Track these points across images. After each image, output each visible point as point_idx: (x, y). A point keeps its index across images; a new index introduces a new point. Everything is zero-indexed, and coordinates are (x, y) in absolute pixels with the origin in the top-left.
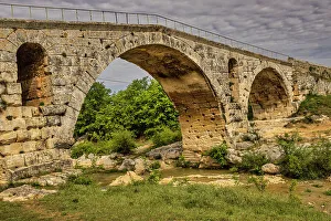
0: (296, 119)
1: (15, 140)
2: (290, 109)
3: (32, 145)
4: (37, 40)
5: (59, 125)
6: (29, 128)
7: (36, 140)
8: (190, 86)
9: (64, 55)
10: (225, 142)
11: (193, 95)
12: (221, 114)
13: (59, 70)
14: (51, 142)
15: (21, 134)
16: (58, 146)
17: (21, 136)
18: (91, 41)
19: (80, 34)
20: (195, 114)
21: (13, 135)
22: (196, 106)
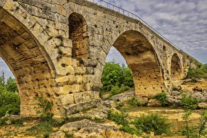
0: (187, 80)
1: (67, 83)
2: (182, 76)
3: (78, 87)
4: (81, 12)
5: (93, 74)
6: (76, 74)
7: (80, 84)
8: (144, 60)
9: (96, 26)
10: (163, 91)
11: (144, 65)
12: (161, 75)
13: (93, 35)
14: (89, 86)
15: (71, 78)
16: (93, 89)
17: (71, 80)
18: (109, 21)
19: (103, 15)
20: (144, 76)
21: (66, 79)
22: (145, 71)
